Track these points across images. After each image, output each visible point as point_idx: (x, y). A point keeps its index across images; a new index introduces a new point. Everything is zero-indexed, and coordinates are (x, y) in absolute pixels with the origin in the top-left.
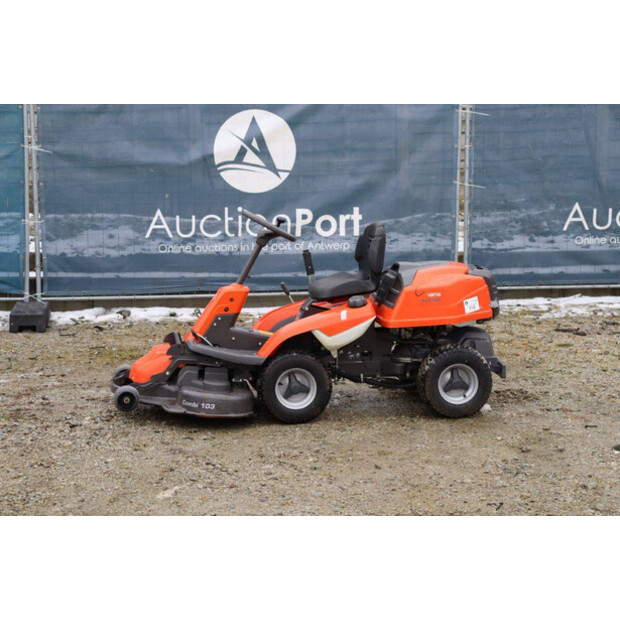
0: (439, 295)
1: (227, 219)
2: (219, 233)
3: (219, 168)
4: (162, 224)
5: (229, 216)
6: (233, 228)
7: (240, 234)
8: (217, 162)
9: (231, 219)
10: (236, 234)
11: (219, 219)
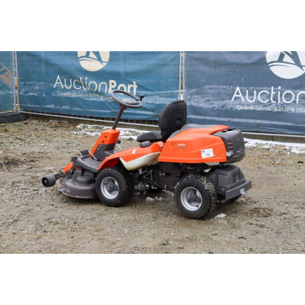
0: (184, 145)
1: (273, 93)
2: (268, 100)
3: (269, 65)
4: (239, 94)
5: (274, 91)
6: (275, 99)
7: (279, 102)
8: (268, 62)
9: (275, 93)
10: (277, 102)
11: (268, 93)
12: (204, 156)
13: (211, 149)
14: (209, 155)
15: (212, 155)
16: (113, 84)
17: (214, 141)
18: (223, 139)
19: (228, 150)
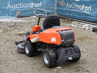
0: (46, 35)
12: (52, 41)
13: (55, 38)
14: (54, 40)
15: (55, 41)
16: (83, 6)
17: (57, 34)
18: (60, 34)
19: (62, 39)
